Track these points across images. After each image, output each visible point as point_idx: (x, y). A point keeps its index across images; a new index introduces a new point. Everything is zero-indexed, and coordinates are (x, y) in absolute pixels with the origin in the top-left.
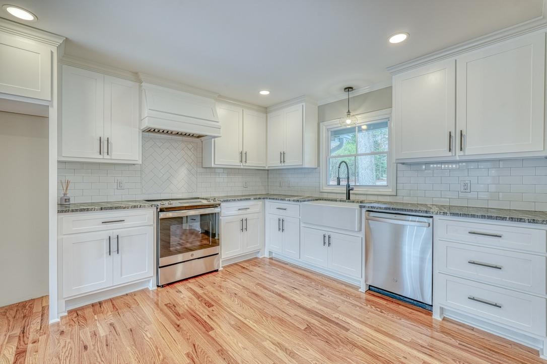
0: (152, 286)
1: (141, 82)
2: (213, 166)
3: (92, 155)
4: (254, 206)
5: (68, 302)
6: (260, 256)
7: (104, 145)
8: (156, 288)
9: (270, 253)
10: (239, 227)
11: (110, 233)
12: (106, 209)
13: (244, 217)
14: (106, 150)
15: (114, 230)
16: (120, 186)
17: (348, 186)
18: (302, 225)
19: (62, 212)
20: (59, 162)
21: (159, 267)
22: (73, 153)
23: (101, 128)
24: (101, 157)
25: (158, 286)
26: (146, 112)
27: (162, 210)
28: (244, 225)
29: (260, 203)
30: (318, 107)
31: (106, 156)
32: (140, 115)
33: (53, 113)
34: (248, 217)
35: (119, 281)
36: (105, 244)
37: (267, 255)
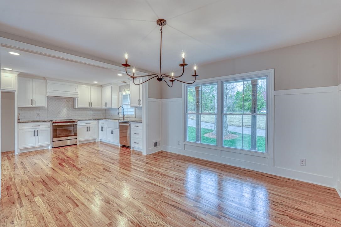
0: (50, 148)
1: (46, 80)
2: (77, 108)
3: (29, 105)
4: (94, 123)
5: (21, 150)
6: (96, 141)
7: (33, 102)
8: (51, 148)
9: (100, 140)
10: (86, 130)
11: (35, 129)
12: (33, 122)
13: (88, 126)
14: (33, 103)
15: (36, 129)
16: (39, 115)
17: (124, 115)
18: (108, 128)
19: (19, 122)
20: (18, 107)
21: (52, 141)
22: (23, 105)
23: (31, 96)
24: (32, 105)
25: (52, 148)
26: (48, 91)
27: (54, 123)
28: (88, 129)
29: (96, 121)
30: (119, 86)
31: (33, 105)
32: (46, 91)
33: (16, 94)
34: (90, 126)
35: (38, 145)
36: (33, 133)
37: (99, 141)
